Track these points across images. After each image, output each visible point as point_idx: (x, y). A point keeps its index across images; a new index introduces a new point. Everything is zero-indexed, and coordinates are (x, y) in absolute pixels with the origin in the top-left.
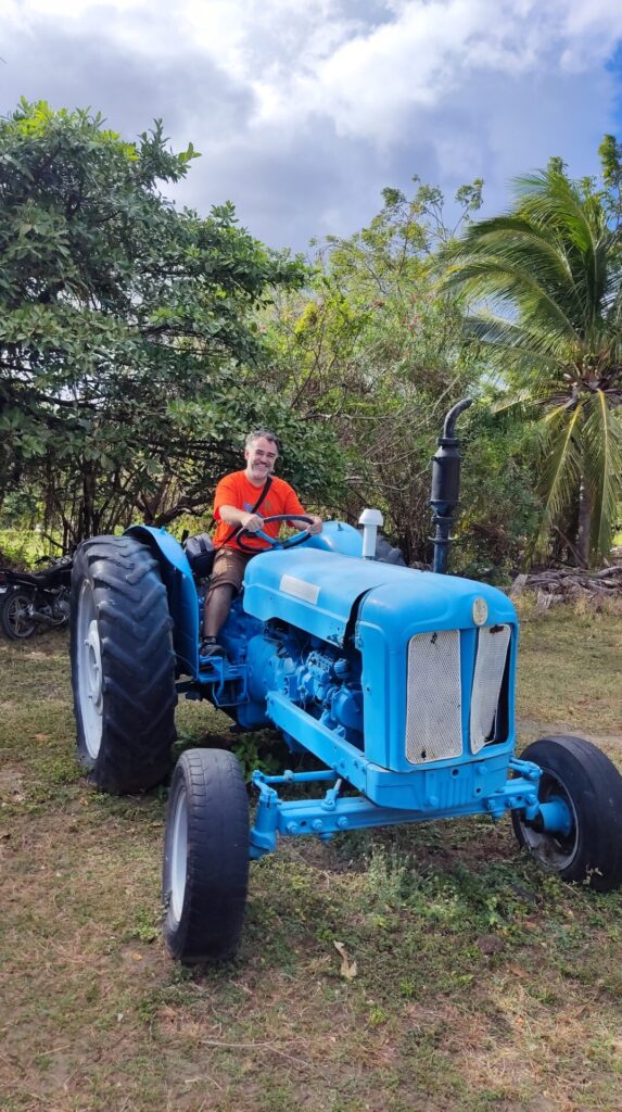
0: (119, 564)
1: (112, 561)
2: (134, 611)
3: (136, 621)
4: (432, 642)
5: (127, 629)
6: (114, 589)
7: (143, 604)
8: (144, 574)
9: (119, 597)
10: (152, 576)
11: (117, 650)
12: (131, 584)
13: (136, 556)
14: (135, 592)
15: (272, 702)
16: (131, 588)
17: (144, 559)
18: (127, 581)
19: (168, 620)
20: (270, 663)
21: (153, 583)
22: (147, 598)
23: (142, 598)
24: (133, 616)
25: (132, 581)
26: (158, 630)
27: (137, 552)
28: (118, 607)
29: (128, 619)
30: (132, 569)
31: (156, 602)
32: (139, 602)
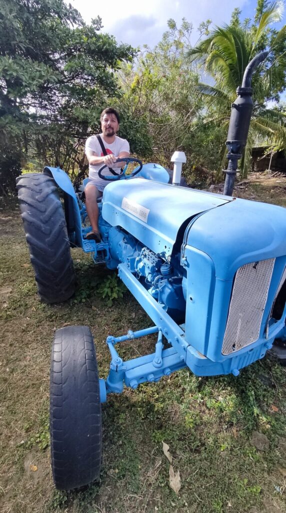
0: (32, 190)
1: (28, 188)
2: (41, 217)
3: (43, 223)
4: (255, 267)
5: (38, 228)
6: (29, 205)
7: (47, 213)
8: (47, 195)
9: (34, 210)
10: (53, 196)
11: (34, 240)
12: (40, 202)
13: (43, 184)
14: (42, 206)
15: (121, 271)
16: (39, 204)
17: (48, 186)
18: (37, 200)
19: (63, 221)
20: (120, 245)
21: (53, 200)
22: (49, 210)
23: (46, 210)
24: (41, 221)
25: (40, 200)
26: (57, 228)
27: (44, 182)
28: (33, 215)
29: (39, 223)
30: (41, 193)
31: (56, 210)
32: (45, 212)
